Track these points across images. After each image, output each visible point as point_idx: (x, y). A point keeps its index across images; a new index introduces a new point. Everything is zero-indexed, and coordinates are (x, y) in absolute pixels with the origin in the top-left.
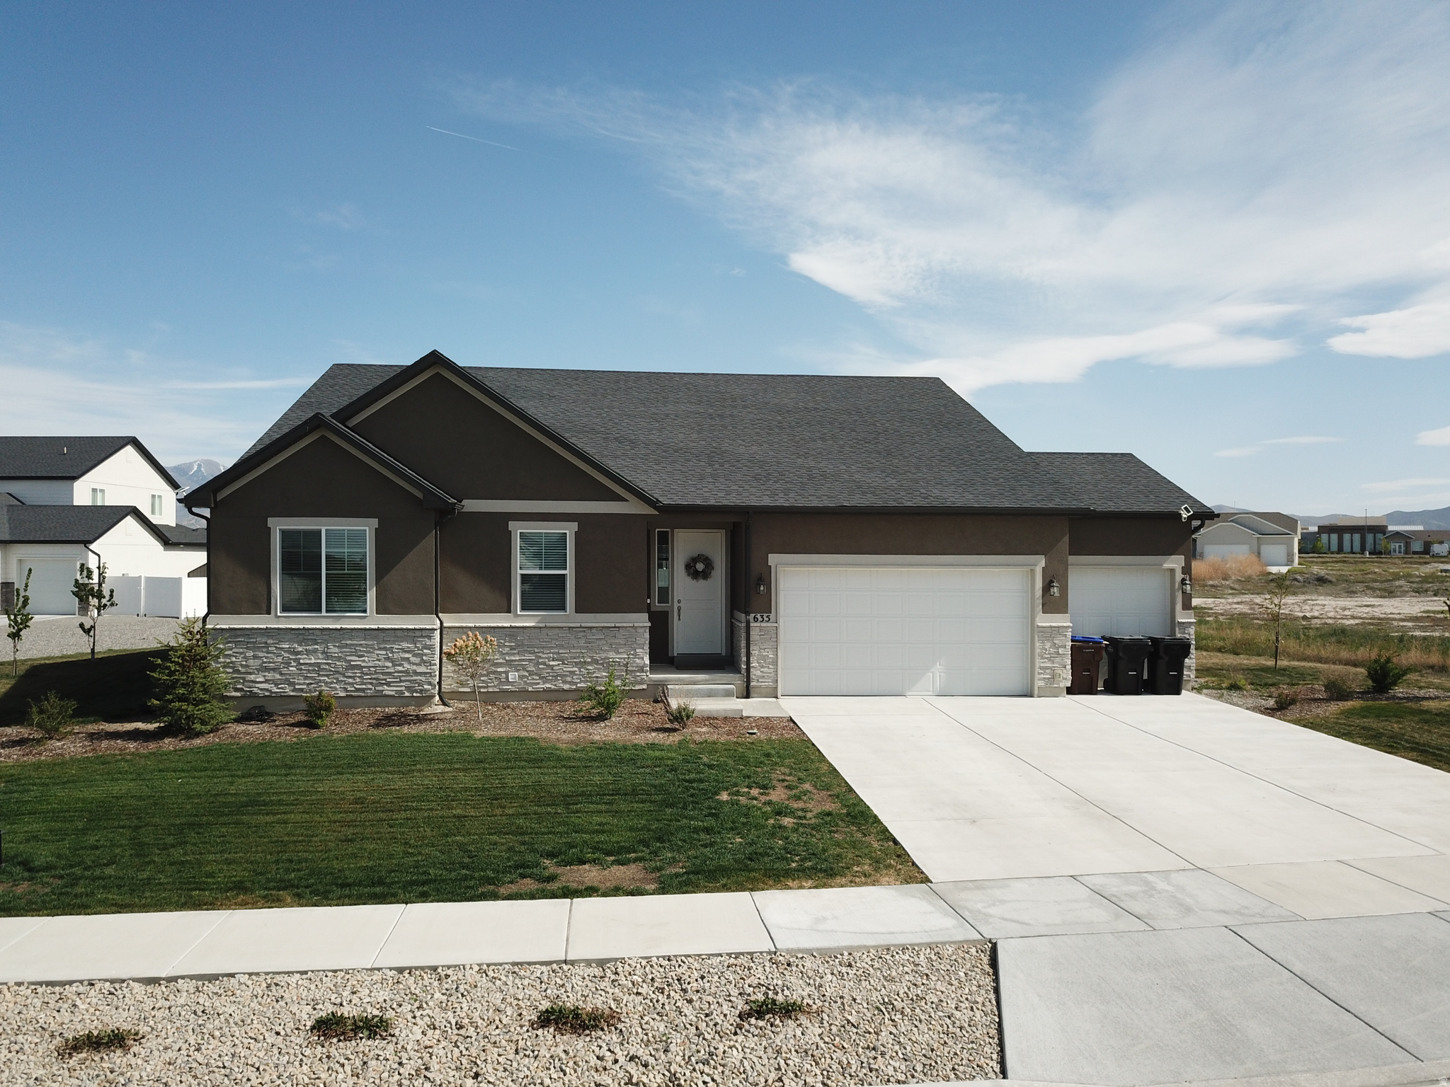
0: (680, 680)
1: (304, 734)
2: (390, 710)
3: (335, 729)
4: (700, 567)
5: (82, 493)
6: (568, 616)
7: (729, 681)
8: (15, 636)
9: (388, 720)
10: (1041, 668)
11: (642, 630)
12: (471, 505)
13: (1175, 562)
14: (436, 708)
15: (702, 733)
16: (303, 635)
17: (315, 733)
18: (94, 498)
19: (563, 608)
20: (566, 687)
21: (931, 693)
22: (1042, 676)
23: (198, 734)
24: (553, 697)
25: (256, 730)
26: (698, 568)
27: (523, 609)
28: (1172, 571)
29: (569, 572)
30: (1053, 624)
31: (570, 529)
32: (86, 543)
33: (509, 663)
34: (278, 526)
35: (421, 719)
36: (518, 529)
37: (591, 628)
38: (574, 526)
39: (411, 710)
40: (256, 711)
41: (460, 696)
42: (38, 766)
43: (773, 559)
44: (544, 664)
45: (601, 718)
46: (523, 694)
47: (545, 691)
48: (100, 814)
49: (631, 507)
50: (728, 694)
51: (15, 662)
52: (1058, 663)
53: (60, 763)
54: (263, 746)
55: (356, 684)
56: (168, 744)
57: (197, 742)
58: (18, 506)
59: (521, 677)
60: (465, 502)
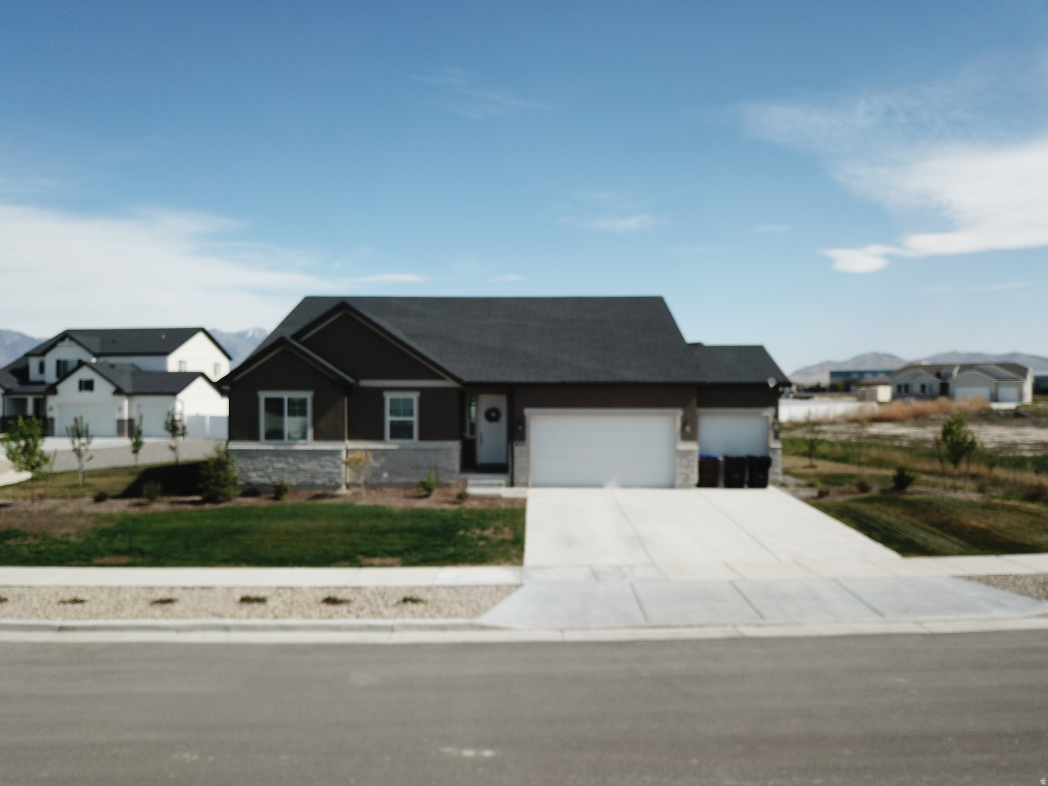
0: (475, 477)
1: (271, 503)
2: (319, 492)
3: (288, 500)
4: (493, 415)
5: (174, 363)
6: (414, 442)
7: (502, 479)
8: (135, 451)
9: (318, 497)
10: (679, 473)
11: (456, 450)
12: (365, 383)
13: (769, 412)
14: (343, 491)
15: (475, 504)
16: (275, 453)
17: (278, 503)
18: (180, 366)
19: (412, 438)
20: (412, 481)
21: (617, 486)
22: (680, 477)
23: (221, 502)
24: (406, 486)
25: (250, 501)
26: (492, 416)
27: (391, 439)
28: (767, 418)
29: (415, 419)
30: (687, 448)
31: (415, 396)
32: (174, 394)
33: (385, 470)
34: (263, 395)
35: (333, 496)
36: (388, 396)
37: (426, 449)
38: (418, 394)
39: (330, 492)
40: (252, 491)
41: (355, 485)
42: (147, 515)
43: (528, 412)
44: (402, 469)
45: (426, 496)
46: (390, 485)
47: (402, 483)
48: (172, 534)
49: (448, 383)
50: (500, 485)
51: (135, 467)
52: (690, 470)
53: (156, 514)
54: (251, 508)
55: (302, 478)
56: (207, 506)
57: (222, 506)
58: (137, 372)
59: (390, 476)
60: (361, 382)
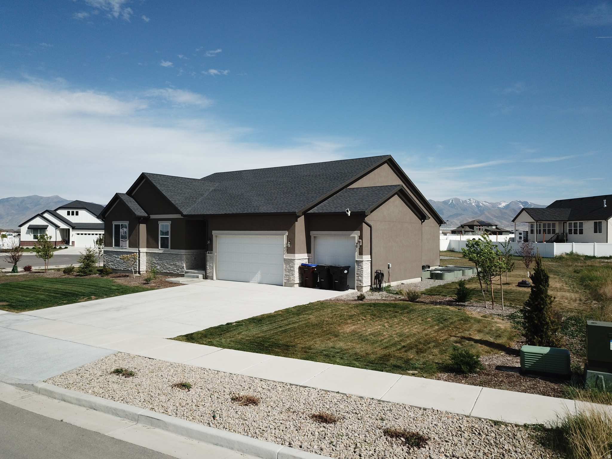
0: (191, 272)
6: (169, 250)
7: (202, 273)
10: (285, 275)
11: (183, 255)
19: (168, 248)
20: (168, 272)
21: (257, 282)
22: (286, 278)
27: (161, 248)
28: (354, 237)
29: (169, 237)
30: (289, 258)
31: (169, 224)
33: (158, 264)
36: (160, 224)
37: (173, 254)
38: (170, 222)
43: (214, 233)
44: (164, 264)
46: (160, 273)
47: (165, 272)
49: (180, 216)
50: (198, 277)
52: (291, 273)
59: (160, 268)
60: (151, 216)
